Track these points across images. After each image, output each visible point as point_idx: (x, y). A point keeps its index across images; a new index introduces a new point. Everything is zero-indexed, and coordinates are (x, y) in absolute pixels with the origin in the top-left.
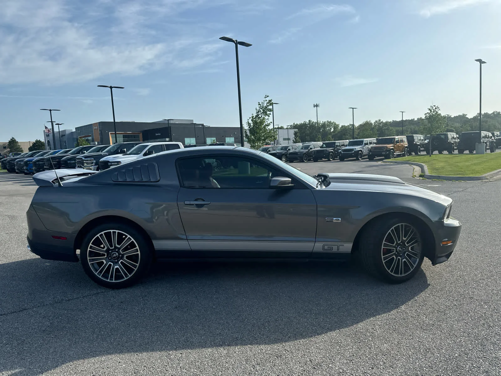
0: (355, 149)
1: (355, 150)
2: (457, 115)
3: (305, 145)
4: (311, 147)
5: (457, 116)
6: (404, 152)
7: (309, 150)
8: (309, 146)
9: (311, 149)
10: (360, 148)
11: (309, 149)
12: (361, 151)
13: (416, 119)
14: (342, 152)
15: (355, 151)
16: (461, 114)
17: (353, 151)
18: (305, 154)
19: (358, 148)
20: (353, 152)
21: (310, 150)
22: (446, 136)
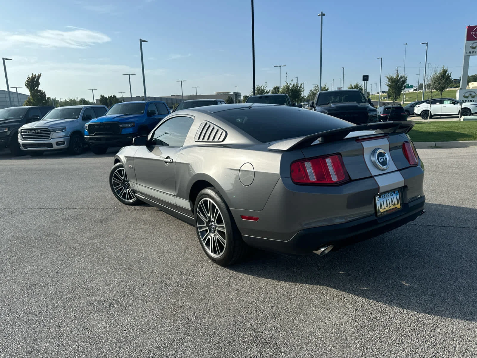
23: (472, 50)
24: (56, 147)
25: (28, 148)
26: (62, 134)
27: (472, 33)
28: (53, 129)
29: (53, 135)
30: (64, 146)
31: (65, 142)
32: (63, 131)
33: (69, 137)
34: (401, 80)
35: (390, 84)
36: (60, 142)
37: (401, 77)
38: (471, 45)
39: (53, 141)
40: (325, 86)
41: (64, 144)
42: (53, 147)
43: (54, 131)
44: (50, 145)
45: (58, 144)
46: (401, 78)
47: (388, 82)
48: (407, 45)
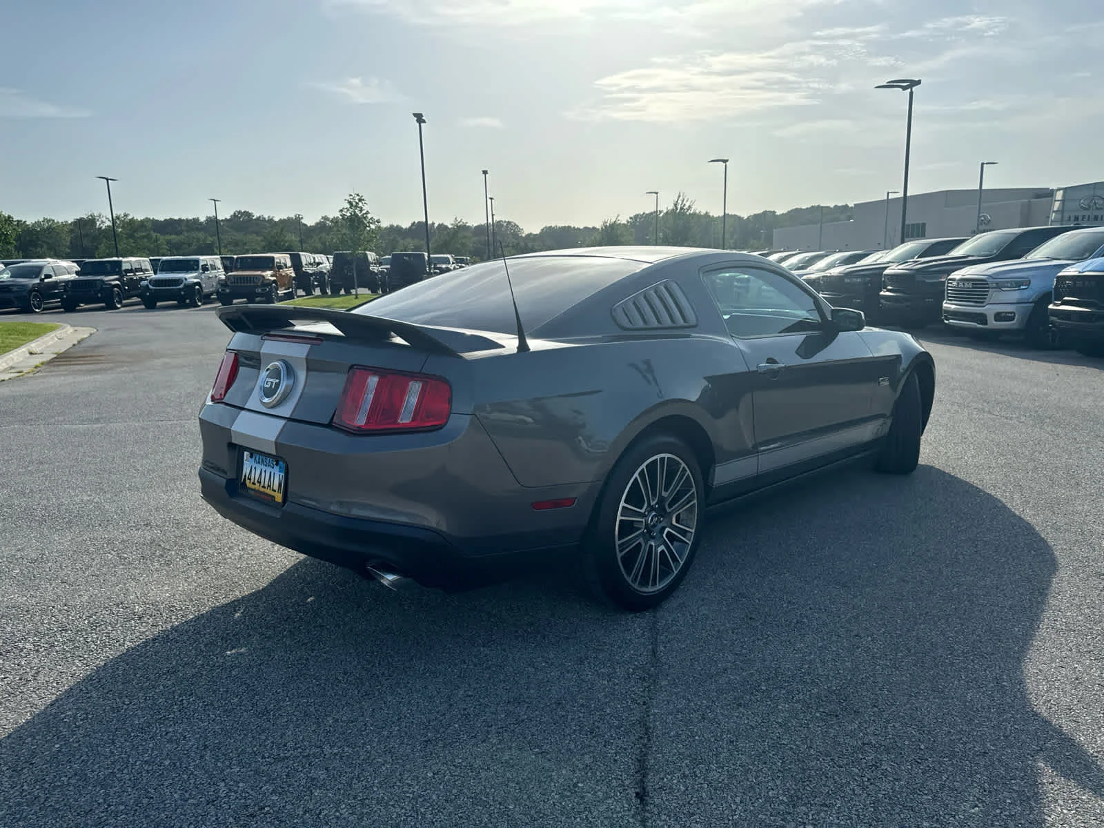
0: (186, 279)
1: (186, 282)
2: (286, 218)
3: (23, 267)
4: (45, 271)
5: (284, 220)
6: (291, 290)
7: (42, 280)
8: (41, 268)
9: (48, 276)
10: (196, 278)
11: (43, 277)
12: (198, 284)
13: (202, 219)
14: (151, 287)
15: (185, 285)
16: (292, 216)
17: (179, 285)
18: (33, 290)
19: (191, 277)
20: (181, 286)
21: (46, 280)
22: (366, 256)
24: (993, 324)
25: (951, 321)
26: (1015, 295)
28: (997, 283)
29: (995, 295)
30: (1012, 324)
31: (1017, 316)
32: (1022, 287)
33: (1032, 305)
36: (1006, 313)
39: (989, 310)
41: (1013, 319)
42: (986, 323)
43: (999, 287)
44: (982, 318)
45: (999, 317)
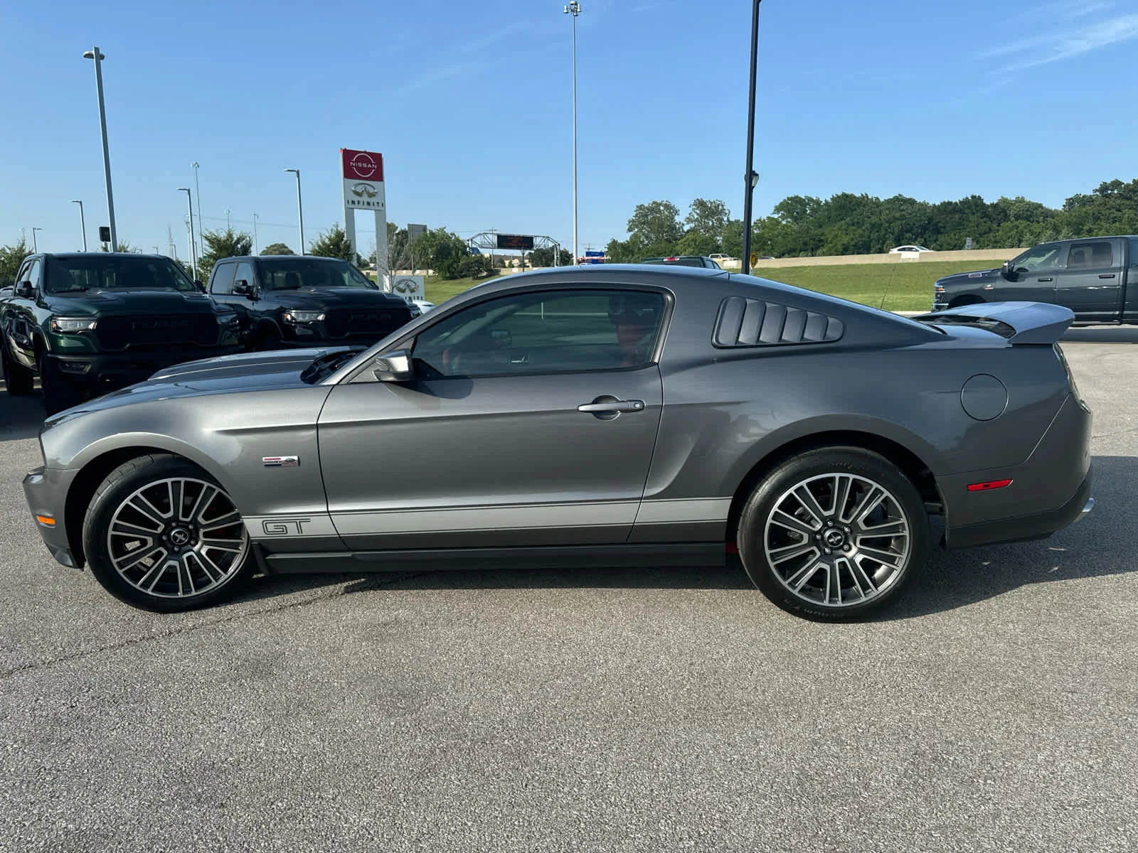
23: (356, 198)
27: (351, 163)
34: (239, 246)
35: (215, 252)
37: (238, 239)
38: (353, 189)
40: (23, 244)
46: (238, 241)
47: (208, 248)
48: (198, 166)
